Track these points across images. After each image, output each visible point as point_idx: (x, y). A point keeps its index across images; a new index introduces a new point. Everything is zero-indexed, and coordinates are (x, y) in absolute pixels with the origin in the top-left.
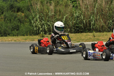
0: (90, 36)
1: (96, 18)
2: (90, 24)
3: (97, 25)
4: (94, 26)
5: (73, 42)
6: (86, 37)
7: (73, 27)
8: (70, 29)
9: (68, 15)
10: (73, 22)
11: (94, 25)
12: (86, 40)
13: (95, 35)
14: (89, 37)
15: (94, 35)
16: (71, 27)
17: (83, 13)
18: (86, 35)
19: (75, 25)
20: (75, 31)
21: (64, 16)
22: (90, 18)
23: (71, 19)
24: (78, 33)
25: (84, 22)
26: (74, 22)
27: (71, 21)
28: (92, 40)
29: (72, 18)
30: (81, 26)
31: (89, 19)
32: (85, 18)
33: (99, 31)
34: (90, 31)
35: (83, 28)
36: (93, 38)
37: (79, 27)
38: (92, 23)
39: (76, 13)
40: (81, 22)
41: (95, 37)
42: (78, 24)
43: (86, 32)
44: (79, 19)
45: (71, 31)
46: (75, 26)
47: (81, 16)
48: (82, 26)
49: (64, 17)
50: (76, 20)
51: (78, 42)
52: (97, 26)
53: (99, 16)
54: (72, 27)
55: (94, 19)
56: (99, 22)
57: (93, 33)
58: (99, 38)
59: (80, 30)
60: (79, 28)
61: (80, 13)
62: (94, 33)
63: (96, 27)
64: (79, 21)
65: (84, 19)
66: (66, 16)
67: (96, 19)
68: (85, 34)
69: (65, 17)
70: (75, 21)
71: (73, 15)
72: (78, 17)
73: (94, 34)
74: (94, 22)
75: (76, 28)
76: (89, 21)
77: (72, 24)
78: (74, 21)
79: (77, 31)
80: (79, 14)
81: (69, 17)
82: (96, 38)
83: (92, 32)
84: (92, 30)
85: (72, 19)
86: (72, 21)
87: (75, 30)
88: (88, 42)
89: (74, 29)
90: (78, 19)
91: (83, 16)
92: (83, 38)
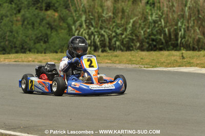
0: (175, 57)
1: (187, 25)
2: (176, 35)
3: (189, 38)
4: (183, 40)
5: (145, 67)
6: (169, 58)
7: (147, 41)
8: (140, 44)
9: (137, 18)
10: (146, 31)
11: (184, 38)
12: (168, 64)
13: (184, 55)
14: (173, 58)
15: (182, 56)
16: (143, 39)
17: (164, 16)
18: (169, 55)
19: (150, 36)
20: (149, 47)
21: (131, 19)
22: (176, 25)
23: (142, 26)
24: (155, 50)
25: (165, 31)
26: (148, 30)
27: (142, 29)
28: (178, 64)
29: (144, 23)
30: (160, 39)
31: (176, 27)
32: (168, 25)
33: (192, 48)
34: (176, 47)
35: (164, 41)
36: (181, 60)
37: (156, 39)
38: (180, 33)
39: (152, 14)
40: (161, 31)
41: (183, 58)
42: (155, 35)
43: (169, 49)
44: (157, 25)
45: (142, 47)
46: (149, 39)
47: (160, 20)
48: (162, 38)
49: (130, 22)
50: (151, 27)
51: (153, 67)
52: (190, 40)
53: (192, 22)
54: (145, 39)
55: (183, 26)
56: (192, 31)
57: (181, 52)
58: (191, 61)
59: (157, 46)
60: (157, 43)
61: (159, 15)
62: (184, 52)
63: (188, 40)
64: (157, 29)
65: (166, 26)
66: (134, 19)
67: (188, 27)
68: (166, 53)
69: (132, 21)
70: (150, 30)
71: (145, 19)
72: (155, 22)
73: (182, 54)
74: (185, 31)
75: (151, 42)
76: (175, 30)
77: (145, 34)
78: (149, 28)
79: (153, 46)
80: (157, 16)
81: (140, 22)
82: (185, 60)
83: (180, 50)
84: (180, 47)
85: (145, 25)
86: (144, 29)
87: (150, 45)
88: (171, 67)
89: (148, 43)
90: (154, 26)
91: (164, 20)
92: (163, 60)
